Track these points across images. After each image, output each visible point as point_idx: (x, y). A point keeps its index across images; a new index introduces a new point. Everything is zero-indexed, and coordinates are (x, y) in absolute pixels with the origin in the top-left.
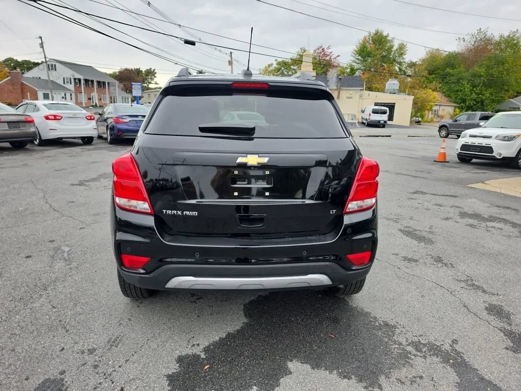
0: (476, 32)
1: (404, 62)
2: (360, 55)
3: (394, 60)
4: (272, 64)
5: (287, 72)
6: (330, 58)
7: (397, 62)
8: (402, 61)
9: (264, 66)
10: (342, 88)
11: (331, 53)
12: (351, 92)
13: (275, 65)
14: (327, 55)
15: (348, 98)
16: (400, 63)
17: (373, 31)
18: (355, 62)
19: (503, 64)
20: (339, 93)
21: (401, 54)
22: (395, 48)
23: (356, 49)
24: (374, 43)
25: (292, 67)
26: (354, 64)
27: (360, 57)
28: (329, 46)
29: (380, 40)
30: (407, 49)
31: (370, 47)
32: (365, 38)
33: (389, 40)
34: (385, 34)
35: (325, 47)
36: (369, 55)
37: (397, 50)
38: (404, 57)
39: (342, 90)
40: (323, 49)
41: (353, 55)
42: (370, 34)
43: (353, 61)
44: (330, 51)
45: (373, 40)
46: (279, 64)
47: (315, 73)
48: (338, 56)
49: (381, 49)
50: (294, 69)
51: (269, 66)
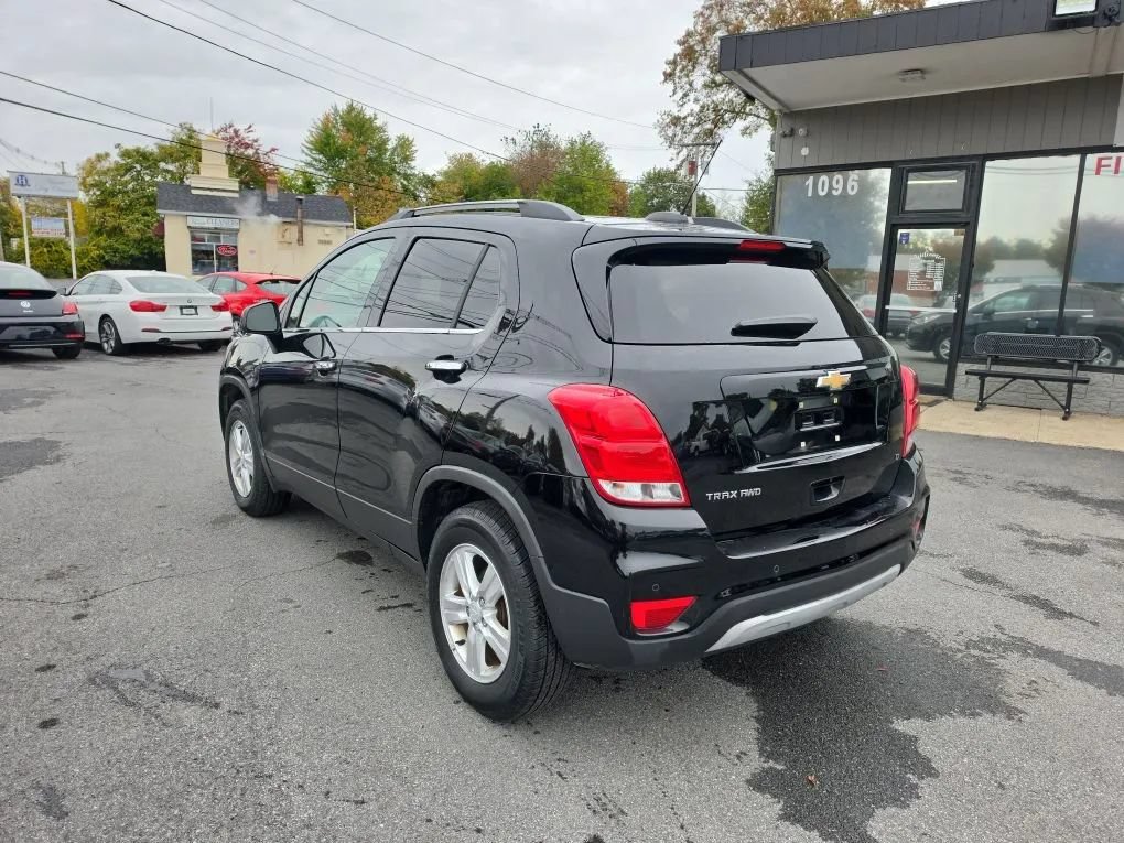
0: (532, 130)
1: (414, 175)
2: (321, 153)
3: (393, 169)
4: (107, 155)
5: (152, 176)
6: (256, 153)
7: (399, 174)
8: (409, 172)
9: (85, 159)
10: (305, 221)
11: (256, 141)
12: (328, 231)
13: (115, 157)
14: (247, 146)
15: (321, 242)
16: (406, 177)
17: (342, 107)
18: (313, 166)
19: (581, 191)
20: (301, 232)
21: (406, 159)
22: (390, 145)
23: (311, 139)
24: (349, 130)
25: (162, 165)
26: (311, 170)
27: (321, 157)
28: (250, 127)
29: (358, 125)
30: (414, 148)
31: (341, 137)
32: (327, 118)
33: (378, 128)
34: (369, 113)
35: (241, 126)
36: (340, 153)
37: (395, 149)
38: (413, 164)
39: (306, 224)
40: (236, 132)
41: (306, 150)
42: (336, 110)
43: (309, 165)
44: (252, 136)
45: (344, 124)
46: (126, 154)
47: (237, 184)
48: (274, 150)
49: (364, 143)
50: (167, 171)
51: (99, 158)
